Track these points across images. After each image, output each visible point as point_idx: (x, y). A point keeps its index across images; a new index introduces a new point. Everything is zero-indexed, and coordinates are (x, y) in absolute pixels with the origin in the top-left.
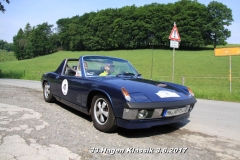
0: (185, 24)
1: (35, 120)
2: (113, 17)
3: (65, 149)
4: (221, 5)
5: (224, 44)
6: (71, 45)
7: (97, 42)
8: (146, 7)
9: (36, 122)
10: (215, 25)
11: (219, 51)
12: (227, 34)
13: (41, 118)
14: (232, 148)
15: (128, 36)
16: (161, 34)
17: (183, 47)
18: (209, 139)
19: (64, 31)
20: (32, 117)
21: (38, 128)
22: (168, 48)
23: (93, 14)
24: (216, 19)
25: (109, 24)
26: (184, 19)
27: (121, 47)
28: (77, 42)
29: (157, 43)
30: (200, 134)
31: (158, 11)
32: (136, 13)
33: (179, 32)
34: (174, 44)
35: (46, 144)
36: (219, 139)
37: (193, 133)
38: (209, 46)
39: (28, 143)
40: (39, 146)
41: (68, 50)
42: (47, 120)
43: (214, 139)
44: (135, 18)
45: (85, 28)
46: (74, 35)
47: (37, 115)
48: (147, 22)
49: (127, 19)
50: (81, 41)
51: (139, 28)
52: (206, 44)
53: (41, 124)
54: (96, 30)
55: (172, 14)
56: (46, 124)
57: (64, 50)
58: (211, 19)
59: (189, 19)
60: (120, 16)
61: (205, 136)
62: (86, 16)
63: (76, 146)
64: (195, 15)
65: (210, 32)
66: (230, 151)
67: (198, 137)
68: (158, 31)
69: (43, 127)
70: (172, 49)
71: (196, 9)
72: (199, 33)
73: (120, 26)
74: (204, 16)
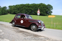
2: (23, 6)
3: (8, 40)
4: (50, 5)
5: (51, 15)
6: (12, 13)
7: (19, 12)
8: (32, 4)
10: (49, 10)
11: (49, 16)
12: (52, 12)
13: (2, 31)
14: (51, 40)
15: (27, 11)
16: (35, 11)
19: (10, 9)
22: (37, 15)
23: (18, 5)
24: (49, 8)
25: (22, 8)
26: (41, 8)
28: (13, 12)
29: (34, 13)
30: (44, 37)
31: (35, 5)
32: (29, 6)
33: (40, 11)
37: (42, 36)
41: (11, 14)
42: (4, 32)
44: (29, 7)
45: (16, 9)
46: (13, 10)
48: (32, 8)
49: (27, 7)
50: (15, 12)
51: (30, 9)
52: (46, 14)
53: (2, 33)
54: (19, 9)
55: (39, 7)
57: (10, 14)
58: (48, 8)
59: (43, 8)
60: (25, 6)
63: (11, 39)
64: (44, 7)
65: (47, 11)
68: (35, 10)
69: (2, 34)
71: (44, 6)
72: (45, 11)
73: (25, 9)
74: (46, 7)
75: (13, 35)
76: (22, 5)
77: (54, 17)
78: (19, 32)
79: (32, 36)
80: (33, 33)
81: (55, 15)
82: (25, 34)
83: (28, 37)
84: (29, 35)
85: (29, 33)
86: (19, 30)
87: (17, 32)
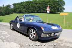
0: (51, 6)
1: (6, 34)
2: (30, 3)
3: (15, 43)
5: (63, 12)
6: (17, 11)
9: (6, 35)
10: (60, 6)
11: (61, 14)
12: (64, 9)
14: (64, 42)
15: (34, 9)
16: (44, 9)
17: (51, 12)
19: (15, 7)
20: (5, 33)
21: (7, 37)
22: (46, 13)
23: (24, 2)
25: (29, 5)
26: (51, 4)
27: (32, 12)
28: (19, 11)
29: (43, 11)
31: (43, 2)
32: (37, 2)
33: (50, 8)
35: (9, 42)
36: (61, 40)
39: (3, 41)
40: (7, 42)
41: (16, 13)
42: (9, 34)
44: (36, 4)
45: (21, 7)
46: (18, 9)
47: (6, 33)
48: (40, 5)
49: (34, 4)
51: (38, 7)
52: (57, 12)
53: (7, 36)
54: (25, 7)
55: (48, 3)
56: (9, 36)
58: (59, 4)
59: (53, 4)
60: (32, 3)
62: (22, 3)
63: (18, 42)
65: (59, 8)
66: (64, 43)
69: (8, 36)
70: (47, 13)
71: (55, 1)
72: (56, 8)
73: (32, 6)
74: (57, 3)
76: (28, 2)
77: (67, 14)
81: (68, 13)
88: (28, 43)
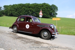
2: (22, 6)
3: (2, 49)
4: (55, 6)
5: (55, 17)
6: (8, 14)
7: (17, 14)
8: (33, 4)
10: (53, 11)
11: (54, 19)
12: (56, 14)
15: (27, 13)
16: (37, 13)
18: (49, 45)
19: (6, 9)
23: (16, 5)
24: (53, 9)
25: (21, 8)
26: (44, 9)
28: (10, 13)
29: (36, 15)
30: (47, 44)
31: (37, 6)
32: (30, 6)
33: (42, 13)
34: (41, 16)
37: (45, 43)
38: (51, 17)
41: (7, 16)
43: (51, 45)
44: (29, 7)
45: (13, 9)
46: (9, 11)
48: (33, 9)
49: (27, 7)
50: (12, 13)
51: (30, 10)
52: (50, 17)
54: (17, 10)
55: (41, 7)
58: (52, 9)
59: (46, 9)
60: (25, 6)
61: (48, 44)
62: (14, 5)
64: (48, 8)
65: (52, 13)
67: (46, 44)
68: (36, 12)
70: (40, 17)
71: (48, 6)
72: (48, 13)
73: (24, 9)
74: (50, 8)
75: (9, 42)
76: (20, 5)
77: (59, 19)
78: (17, 39)
79: (33, 43)
80: (34, 39)
81: (60, 18)
82: (25, 41)
83: (28, 44)
84: (29, 42)
85: (29, 40)
86: (17, 36)
87: (14, 39)
88: (17, 48)
